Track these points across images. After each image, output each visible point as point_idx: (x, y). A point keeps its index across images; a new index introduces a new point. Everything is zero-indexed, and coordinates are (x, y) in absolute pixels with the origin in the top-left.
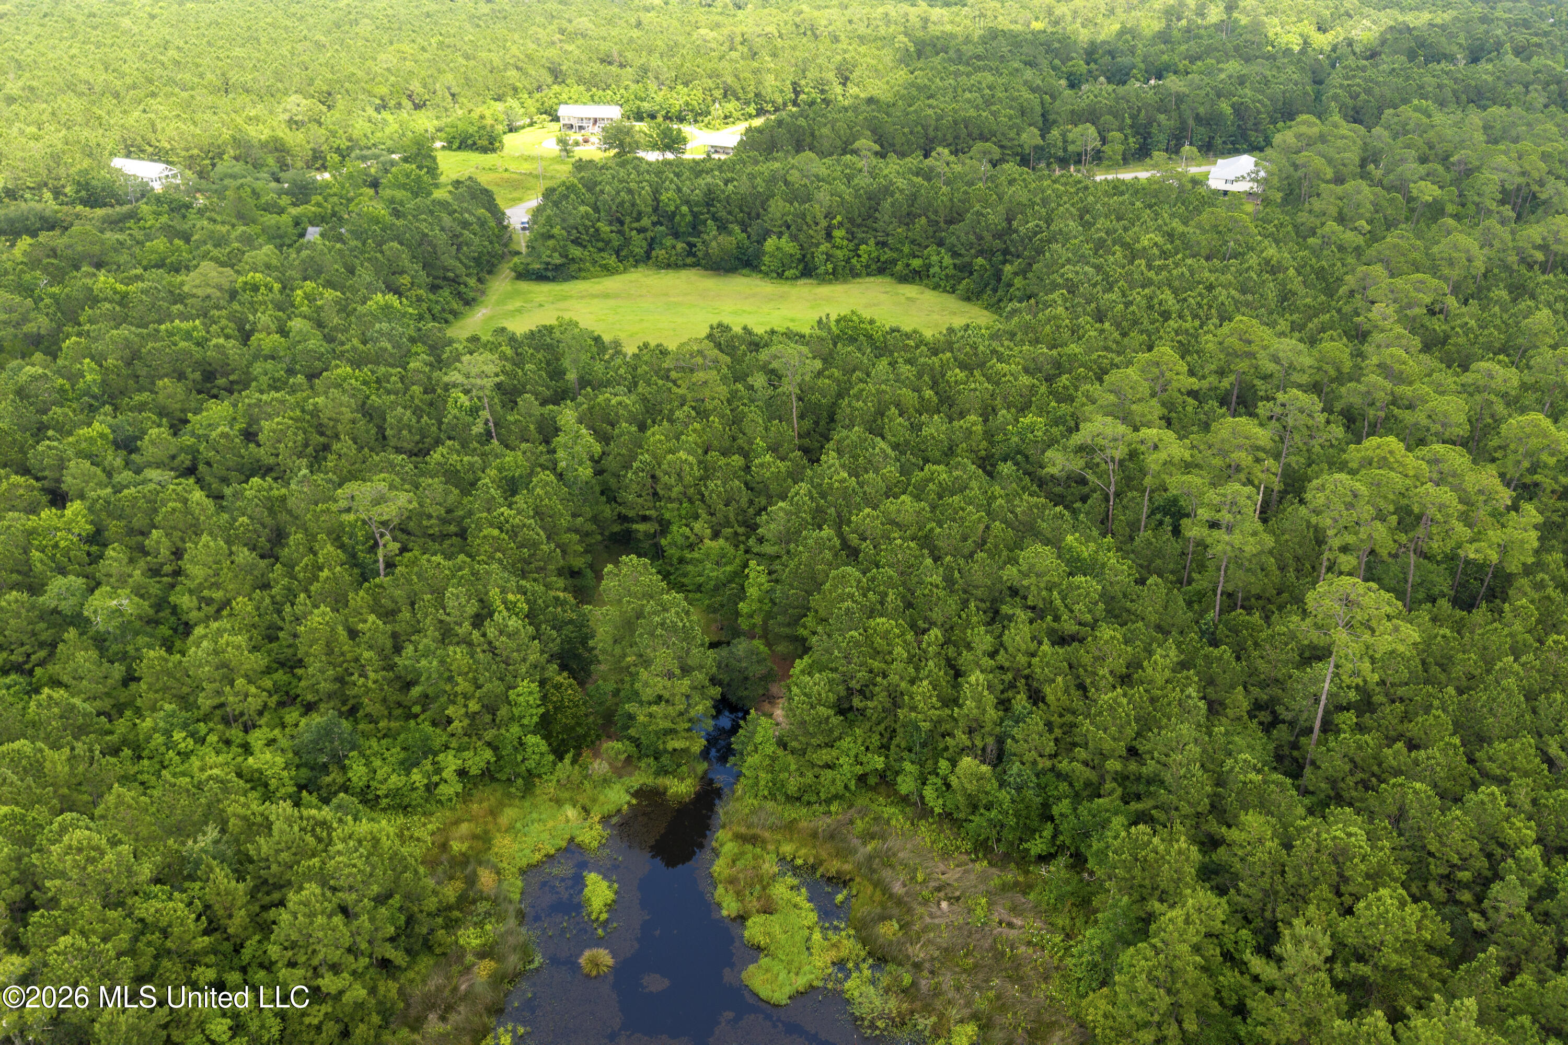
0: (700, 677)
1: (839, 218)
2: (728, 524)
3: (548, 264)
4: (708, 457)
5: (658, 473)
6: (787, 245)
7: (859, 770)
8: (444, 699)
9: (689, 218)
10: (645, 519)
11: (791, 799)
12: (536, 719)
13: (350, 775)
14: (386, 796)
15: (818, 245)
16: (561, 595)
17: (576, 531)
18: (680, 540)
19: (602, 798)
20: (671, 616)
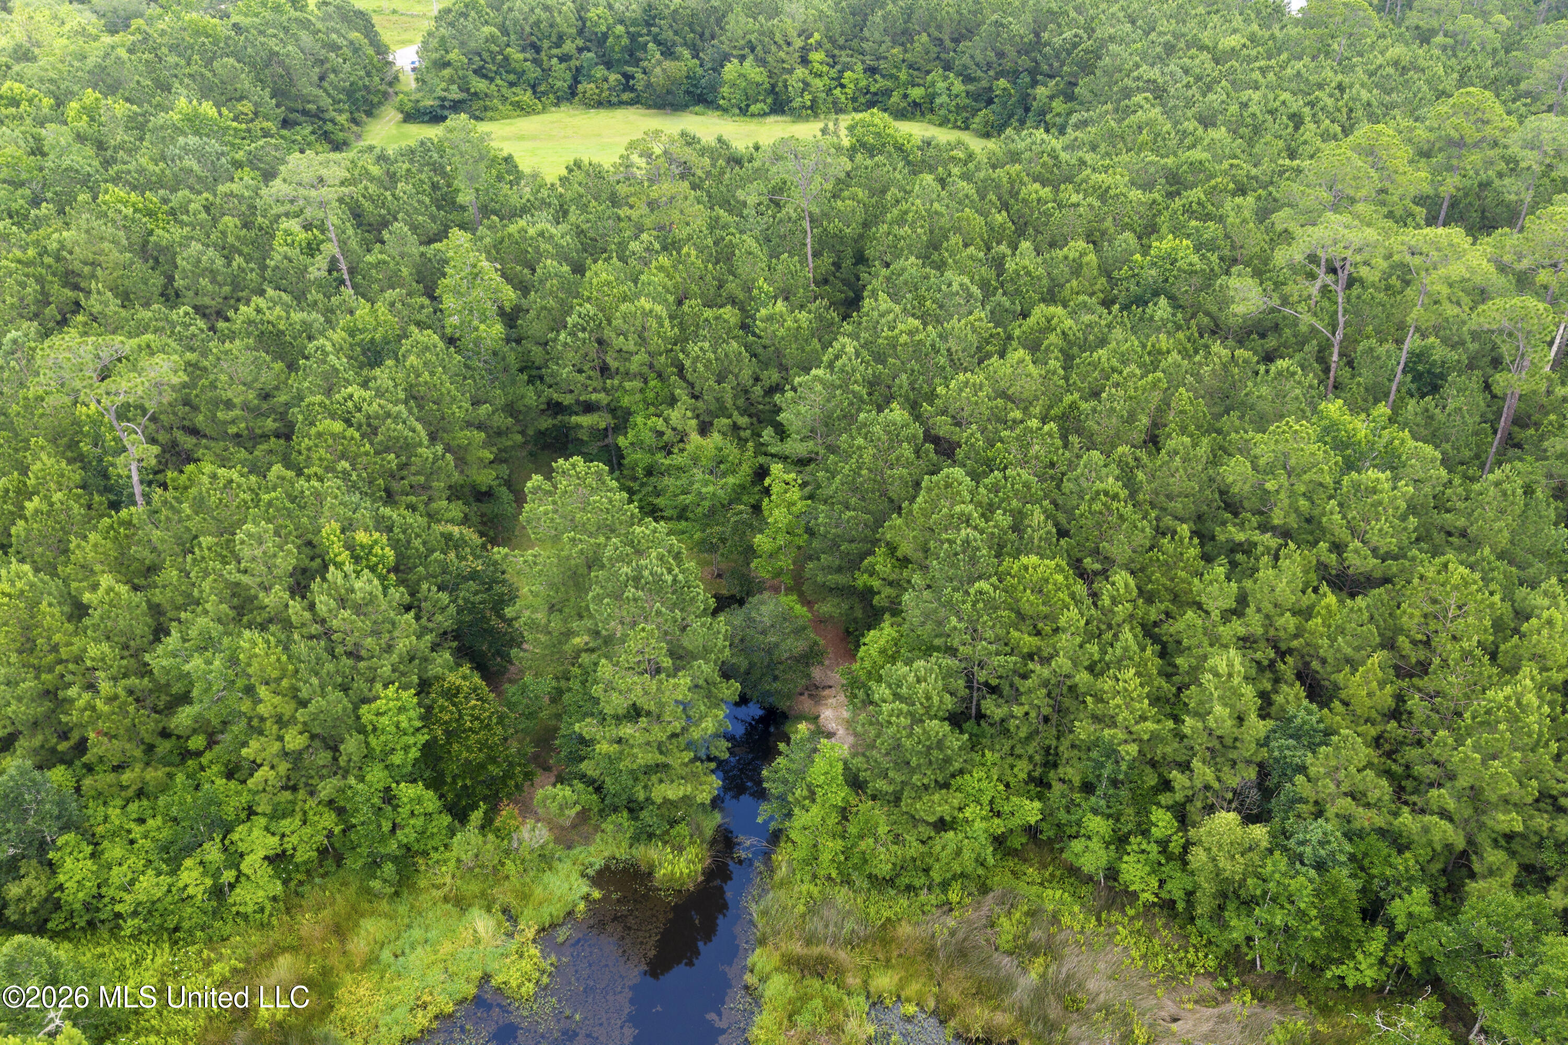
0: (706, 668)
1: (817, 36)
2: (722, 411)
3: (443, 99)
4: (685, 308)
5: (608, 333)
6: (753, 71)
7: (998, 826)
8: (237, 728)
9: (625, 41)
10: (589, 408)
11: (881, 883)
12: (414, 753)
13: (61, 878)
14: (135, 914)
15: (791, 71)
16: (455, 530)
17: (480, 427)
18: (648, 438)
19: (538, 891)
20: (651, 563)
